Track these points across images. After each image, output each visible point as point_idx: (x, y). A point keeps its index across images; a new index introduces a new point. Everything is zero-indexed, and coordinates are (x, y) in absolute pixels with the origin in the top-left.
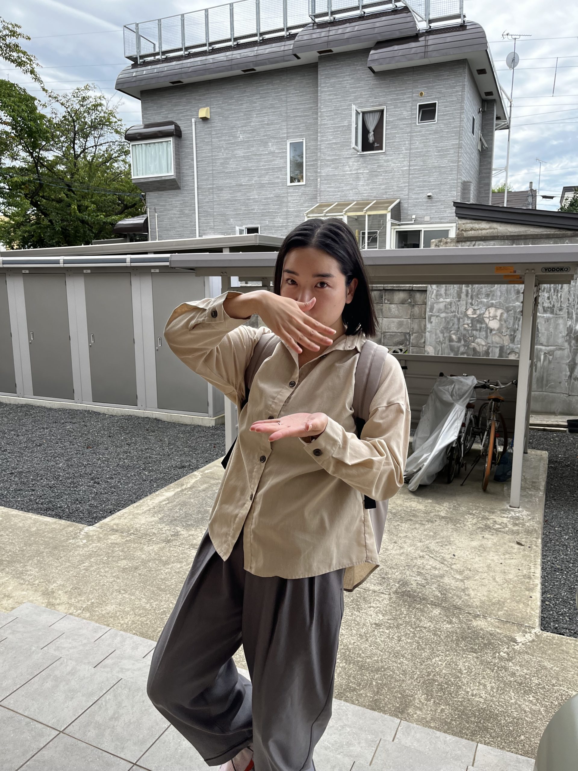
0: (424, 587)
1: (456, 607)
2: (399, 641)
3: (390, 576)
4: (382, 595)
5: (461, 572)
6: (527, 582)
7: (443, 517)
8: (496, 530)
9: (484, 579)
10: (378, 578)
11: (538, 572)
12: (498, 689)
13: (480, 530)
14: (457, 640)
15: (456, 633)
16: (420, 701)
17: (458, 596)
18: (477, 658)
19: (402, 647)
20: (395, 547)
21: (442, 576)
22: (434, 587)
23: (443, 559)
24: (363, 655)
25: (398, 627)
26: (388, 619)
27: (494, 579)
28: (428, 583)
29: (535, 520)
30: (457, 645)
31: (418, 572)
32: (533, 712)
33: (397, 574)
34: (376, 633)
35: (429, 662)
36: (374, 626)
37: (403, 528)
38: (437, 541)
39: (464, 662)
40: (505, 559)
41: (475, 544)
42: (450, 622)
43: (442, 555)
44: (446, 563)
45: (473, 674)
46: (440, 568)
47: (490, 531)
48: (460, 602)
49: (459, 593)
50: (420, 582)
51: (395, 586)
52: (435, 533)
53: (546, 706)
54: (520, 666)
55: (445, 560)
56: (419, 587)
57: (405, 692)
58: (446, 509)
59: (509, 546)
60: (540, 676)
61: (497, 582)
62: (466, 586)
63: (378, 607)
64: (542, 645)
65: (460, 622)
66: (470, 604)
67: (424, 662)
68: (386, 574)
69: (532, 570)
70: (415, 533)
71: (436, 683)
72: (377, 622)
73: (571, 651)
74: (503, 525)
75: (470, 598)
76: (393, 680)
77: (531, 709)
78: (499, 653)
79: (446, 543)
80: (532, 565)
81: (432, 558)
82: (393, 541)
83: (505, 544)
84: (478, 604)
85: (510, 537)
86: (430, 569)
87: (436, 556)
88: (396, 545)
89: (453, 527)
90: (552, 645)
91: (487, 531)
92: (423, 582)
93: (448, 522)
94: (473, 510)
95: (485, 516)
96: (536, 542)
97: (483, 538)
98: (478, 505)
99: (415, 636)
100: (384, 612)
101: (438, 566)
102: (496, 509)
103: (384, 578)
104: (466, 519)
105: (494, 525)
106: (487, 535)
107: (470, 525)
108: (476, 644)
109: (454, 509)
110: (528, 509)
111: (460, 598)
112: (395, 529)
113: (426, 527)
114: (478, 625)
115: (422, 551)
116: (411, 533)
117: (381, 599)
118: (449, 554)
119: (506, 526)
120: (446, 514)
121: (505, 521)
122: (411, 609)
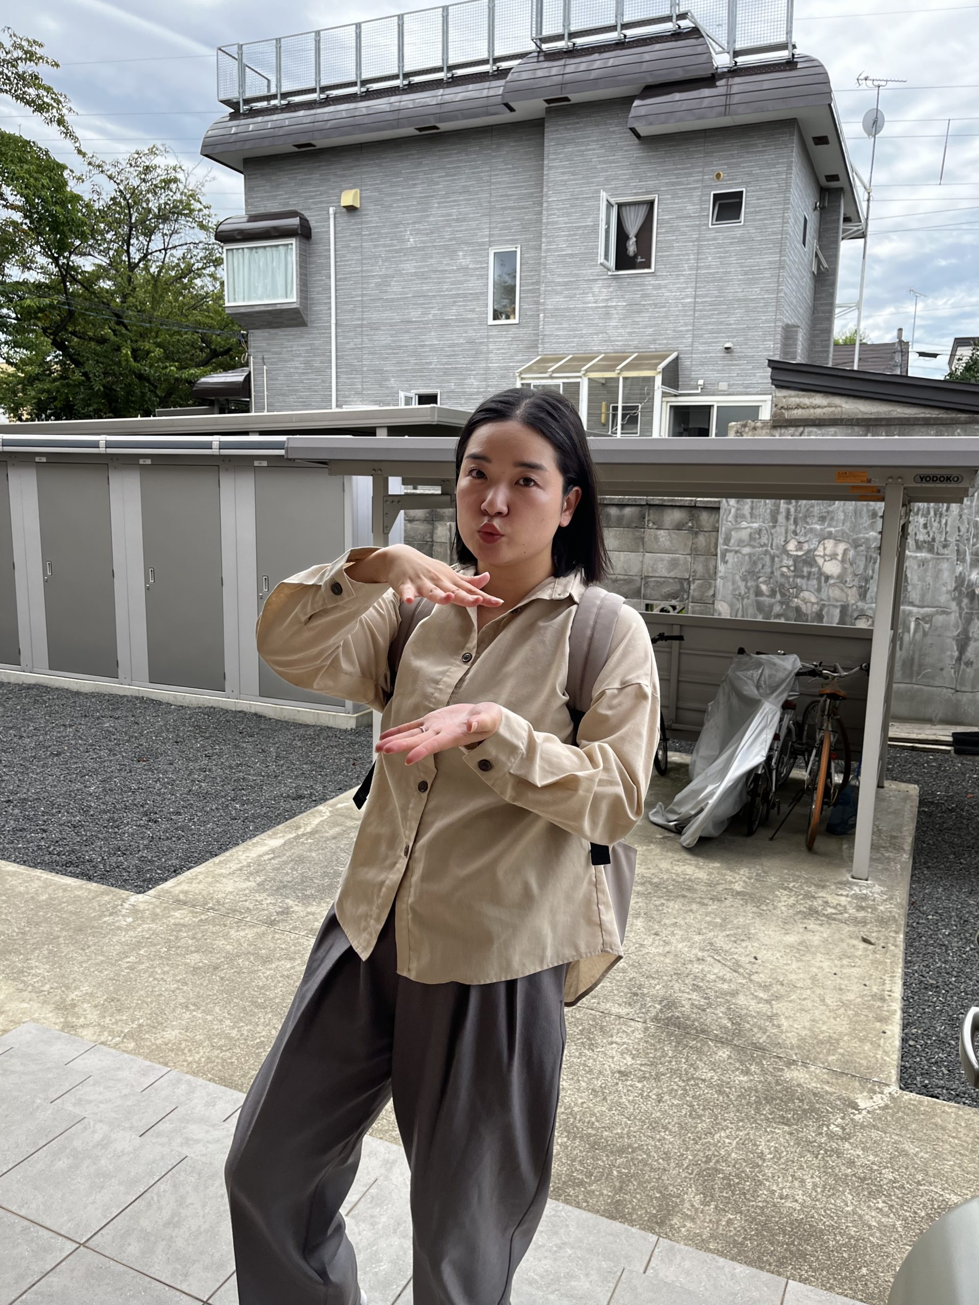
0: (704, 1010)
1: (757, 1047)
2: (659, 1102)
3: (645, 991)
4: (632, 1023)
5: (766, 988)
6: (879, 1007)
7: (738, 893)
8: (827, 916)
9: (805, 999)
10: (626, 994)
11: (898, 990)
12: (824, 1187)
13: (800, 916)
14: (758, 1102)
15: (756, 1091)
16: (693, 1206)
17: (760, 1028)
18: (791, 1134)
19: (664, 1113)
20: (656, 943)
21: (734, 994)
22: (720, 1012)
23: (737, 964)
24: (597, 1124)
25: (657, 1078)
26: (641, 1065)
27: (823, 1000)
28: (710, 1005)
29: (894, 901)
30: (758, 1111)
31: (694, 985)
32: (882, 1228)
34: (620, 1087)
35: (709, 1139)
36: (617, 1075)
37: (670, 911)
38: (728, 933)
39: (768, 1141)
40: (842, 966)
41: (791, 939)
42: (747, 1072)
43: (735, 956)
44: (741, 970)
45: (782, 1160)
46: (731, 980)
47: (817, 919)
48: (765, 1037)
49: (762, 1022)
50: (696, 1003)
51: (655, 1008)
52: (724, 920)
53: (905, 1219)
54: (863, 1149)
55: (740, 966)
56: (695, 1010)
57: (666, 1188)
58: (744, 878)
59: (848, 945)
60: (896, 1167)
61: (827, 1006)
62: (775, 1011)
63: (624, 1043)
64: (900, 1114)
65: (764, 1072)
66: (780, 1041)
67: (700, 1138)
68: (640, 987)
69: (888, 987)
70: (690, 918)
71: (721, 1176)
72: (623, 1069)
73: (950, 1126)
74: (840, 908)
75: (782, 1032)
76: (647, 1168)
77: (879, 1222)
78: (828, 1126)
79: (742, 938)
80: (887, 978)
81: (719, 961)
82: (653, 932)
83: (842, 941)
84: (795, 1041)
85: (852, 928)
86: (715, 981)
87: (724, 959)
88: (658, 938)
89: (755, 909)
90: (918, 1115)
91: (813, 919)
92: (703, 1002)
93: (746, 902)
94: (789, 881)
95: (810, 892)
96: (895, 938)
97: (806, 930)
98: (797, 873)
99: (686, 1094)
100: (634, 1052)
101: (728, 975)
102: (828, 880)
103: (637, 994)
104: (777, 896)
105: (824, 908)
106: (812, 925)
107: (784, 908)
108: (789, 1111)
109: (758, 880)
110: (882, 883)
111: (765, 1032)
112: (658, 910)
113: (710, 909)
114: (793, 1078)
115: (702, 949)
116: (684, 918)
117: (629, 1030)
118: (748, 955)
119: (845, 910)
120: (743, 887)
121: (844, 901)
122: (680, 1048)
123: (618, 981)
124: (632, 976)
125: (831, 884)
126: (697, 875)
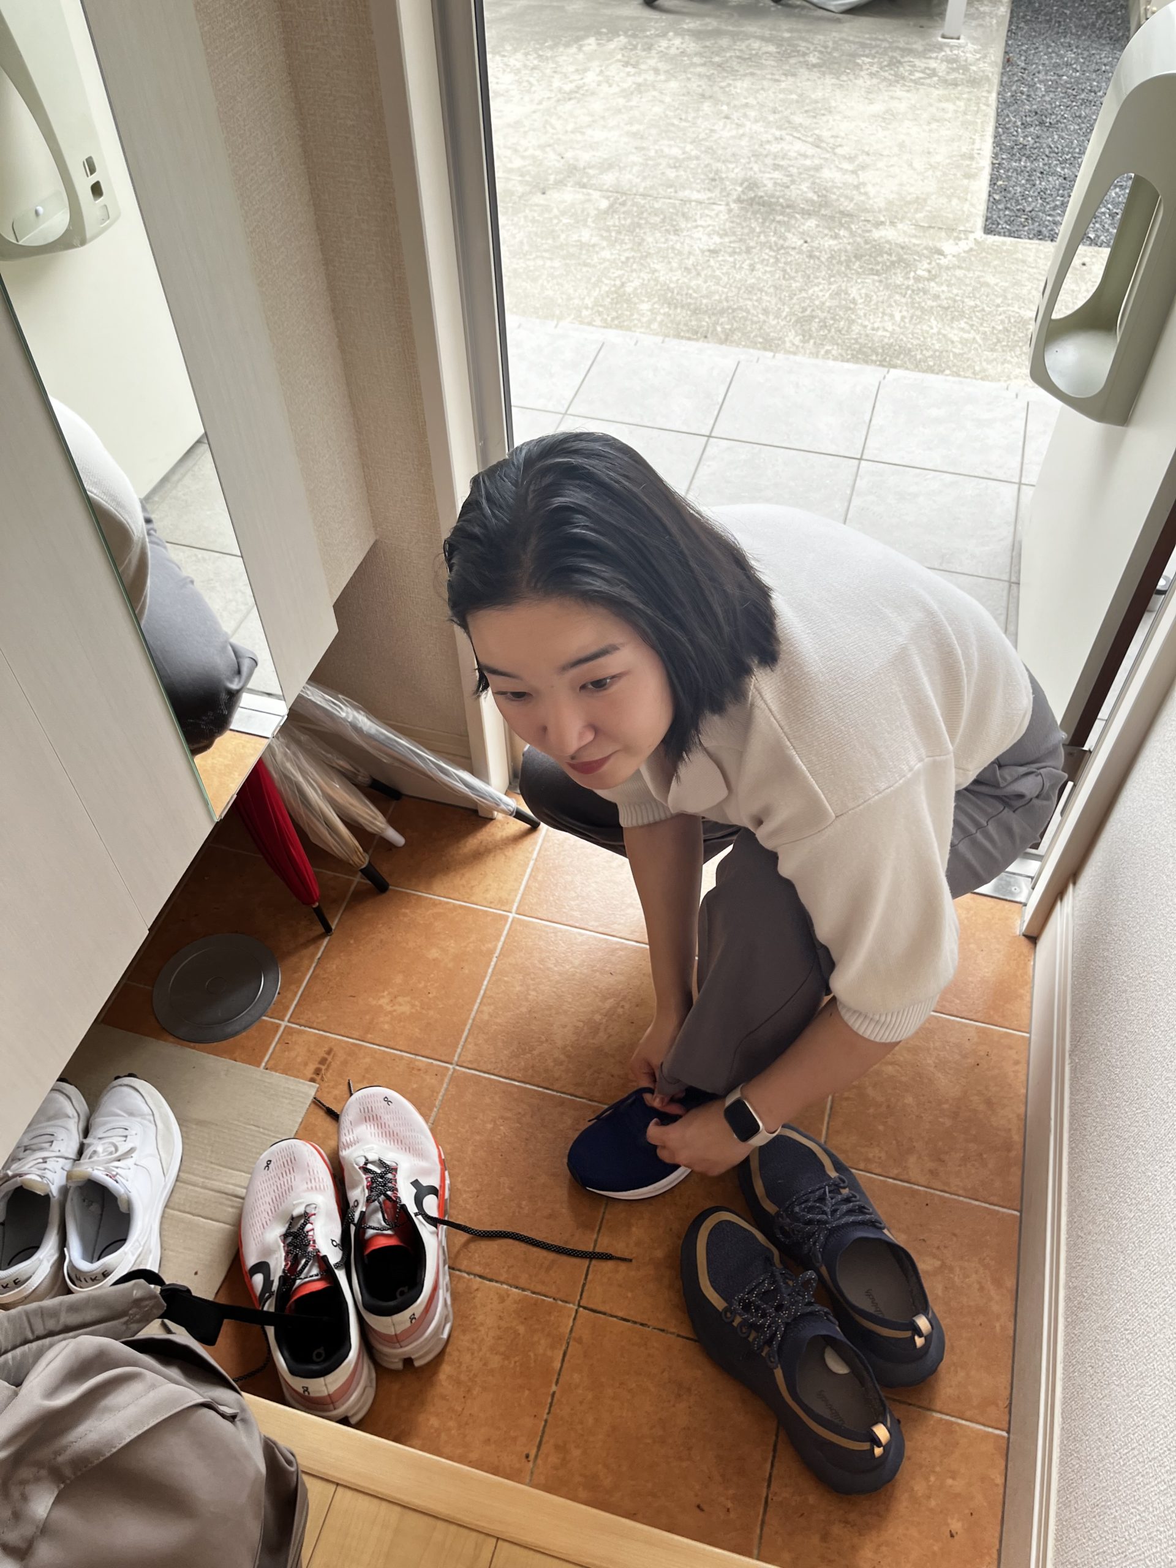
0: (788, 187)
1: (843, 213)
2: (753, 270)
3: (724, 176)
4: (714, 207)
5: (851, 159)
6: (968, 166)
7: (814, 66)
8: (915, 82)
9: (892, 166)
10: (703, 181)
11: (987, 147)
12: (912, 318)
13: (885, 83)
14: (848, 261)
15: (846, 251)
16: (793, 344)
17: (846, 197)
18: (880, 281)
19: (759, 278)
20: (728, 127)
21: (818, 168)
22: (804, 187)
23: (819, 138)
24: (695, 295)
25: (748, 250)
26: (730, 242)
27: (910, 165)
28: (793, 182)
29: (988, 60)
30: (848, 267)
31: (774, 164)
32: (964, 342)
33: (736, 171)
34: (712, 262)
35: (804, 294)
36: (707, 253)
37: (739, 91)
38: (806, 108)
39: (859, 289)
40: (930, 131)
41: (878, 108)
42: (836, 237)
43: (817, 132)
44: (824, 145)
45: (873, 303)
46: (813, 156)
47: (904, 85)
48: (852, 205)
49: (849, 192)
50: (779, 181)
51: (736, 190)
52: (800, 95)
53: (985, 333)
54: (948, 286)
55: (822, 141)
56: (778, 188)
57: (768, 335)
58: (820, 48)
59: (938, 109)
60: (978, 296)
61: (914, 169)
62: (861, 180)
63: (709, 226)
64: (984, 254)
65: (853, 234)
66: (868, 207)
67: (795, 295)
68: (717, 172)
69: (977, 146)
70: (762, 96)
71: (817, 320)
72: (712, 248)
73: (1030, 259)
74: (928, 71)
75: (869, 198)
76: (748, 323)
77: (961, 338)
78: (915, 272)
79: (822, 112)
80: (977, 137)
81: (799, 138)
82: (723, 115)
83: (931, 105)
84: (882, 205)
85: (941, 92)
86: (796, 159)
87: (804, 135)
88: (728, 121)
89: (834, 81)
90: (1001, 253)
91: (899, 86)
92: (786, 180)
93: (824, 74)
94: (871, 47)
95: (896, 58)
96: (987, 98)
97: (892, 98)
98: (881, 37)
99: (777, 260)
100: (721, 232)
101: (811, 151)
102: (915, 43)
103: (715, 180)
104: (858, 64)
105: (911, 73)
106: (898, 91)
107: (866, 77)
108: (878, 263)
109: (835, 49)
110: (975, 40)
111: (852, 200)
112: (724, 92)
113: (783, 85)
114: (881, 237)
115: (780, 128)
116: (756, 98)
117: (713, 214)
118: (830, 129)
119: (934, 73)
120: (819, 58)
121: (933, 64)
122: (767, 224)
123: (692, 169)
124: (706, 162)
125: (919, 46)
126: (764, 49)
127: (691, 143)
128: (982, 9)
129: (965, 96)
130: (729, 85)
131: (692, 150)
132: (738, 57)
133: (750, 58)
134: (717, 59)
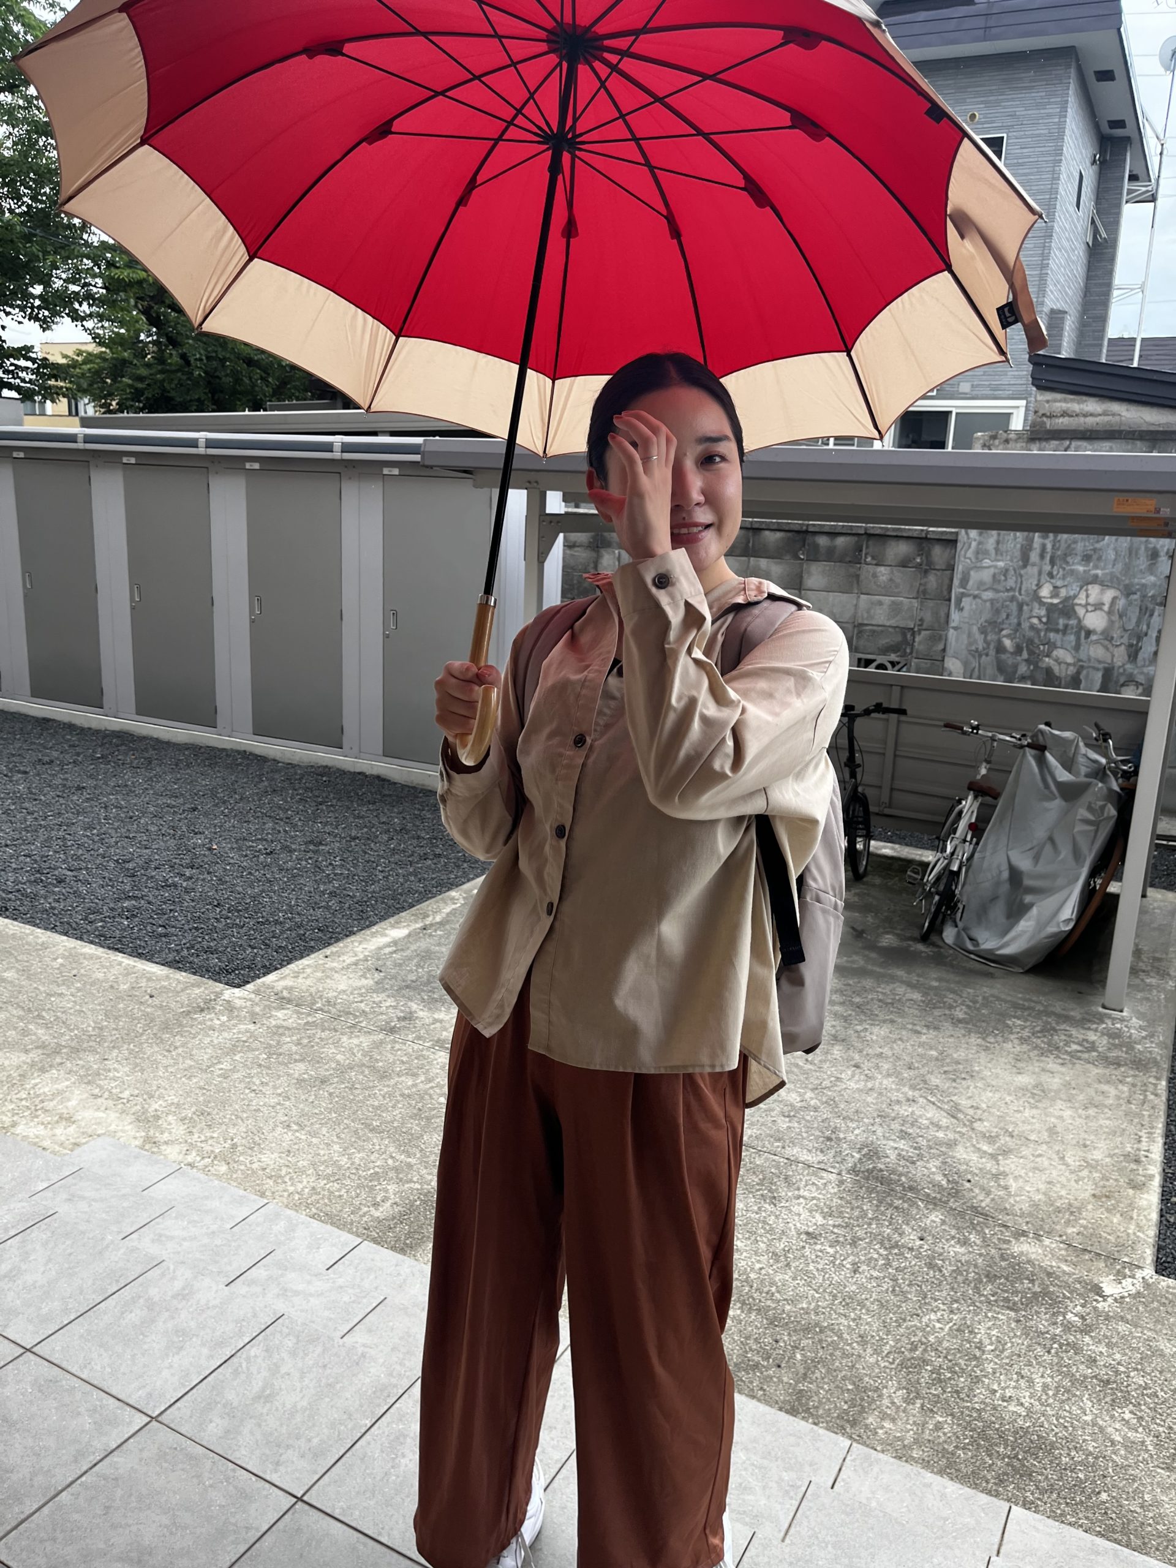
0: (913, 1163)
2: (855, 1272)
3: (842, 1136)
4: (824, 1174)
5: (991, 1139)
6: (1132, 1170)
7: (960, 1021)
8: (1071, 1054)
9: (1040, 1155)
11: (1156, 1150)
12: (1057, 1390)
13: (1036, 1052)
14: (978, 1280)
15: (976, 1266)
16: (893, 1403)
17: (983, 1189)
18: (1018, 1321)
19: (861, 1286)
20: (857, 1077)
21: (951, 1144)
22: (933, 1165)
23: (956, 1108)
24: (777, 1295)
25: (854, 1243)
26: (834, 1226)
27: (1063, 1158)
28: (920, 1157)
29: (1156, 1039)
30: (977, 1290)
31: (902, 1131)
32: (1129, 1444)
33: (857, 1132)
34: (807, 1251)
35: (916, 1322)
36: (804, 1237)
37: (875, 1038)
38: (946, 1069)
39: (989, 1328)
40: (1087, 1117)
41: (1024, 1080)
42: (965, 1242)
43: (954, 1098)
44: (961, 1116)
45: (1006, 1353)
46: (947, 1127)
47: (1058, 1057)
48: (988, 1200)
49: (986, 1181)
50: (904, 1153)
51: (853, 1157)
52: (941, 1052)
54: (1107, 1345)
55: (960, 1111)
56: (902, 1162)
57: (861, 1379)
59: (1096, 1091)
60: (1148, 1370)
61: (1067, 1165)
62: (1001, 1169)
63: (813, 1198)
64: (1156, 1304)
65: (986, 1243)
66: (1008, 1207)
67: (904, 1320)
69: (1144, 1145)
70: (898, 1047)
71: (929, 1368)
72: (811, 1230)
74: (1087, 1045)
75: (1009, 1195)
76: (838, 1353)
77: (1125, 1437)
78: (1064, 1315)
79: (963, 1076)
80: (1143, 1134)
81: (934, 1104)
82: (853, 1063)
83: (1089, 1085)
84: (1025, 1207)
85: (1100, 1071)
86: (928, 1127)
87: (940, 1100)
88: (858, 1071)
89: (979, 1041)
91: (1052, 1057)
92: (912, 1153)
93: (970, 1032)
94: (1024, 1008)
95: (1050, 1023)
96: (1155, 1085)
97: (1043, 1070)
98: (1034, 998)
99: (888, 1264)
100: (826, 1210)
101: (945, 1121)
102: (1073, 1009)
103: (830, 1139)
104: (1008, 1026)
105: (1067, 1044)
106: (1051, 1064)
107: (1016, 1042)
108: (1016, 1293)
109: (985, 1005)
110: (1141, 1016)
111: (988, 1193)
112: (859, 1037)
113: (924, 1038)
114: (1022, 1253)
115: (913, 1087)
116: (892, 1048)
117: (820, 1183)
118: (970, 1098)
119: (1093, 1047)
120: (966, 1013)
121: (1092, 1037)
122: (882, 1209)
123: (808, 1121)
124: (825, 1116)
125: (1076, 1014)
126: (909, 996)
127: (813, 1090)
128: (1148, 981)
129: (1128, 1080)
130: (866, 1029)
131: (812, 1099)
132: (880, 1001)
133: (892, 1004)
134: (857, 1000)
